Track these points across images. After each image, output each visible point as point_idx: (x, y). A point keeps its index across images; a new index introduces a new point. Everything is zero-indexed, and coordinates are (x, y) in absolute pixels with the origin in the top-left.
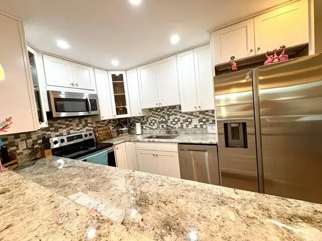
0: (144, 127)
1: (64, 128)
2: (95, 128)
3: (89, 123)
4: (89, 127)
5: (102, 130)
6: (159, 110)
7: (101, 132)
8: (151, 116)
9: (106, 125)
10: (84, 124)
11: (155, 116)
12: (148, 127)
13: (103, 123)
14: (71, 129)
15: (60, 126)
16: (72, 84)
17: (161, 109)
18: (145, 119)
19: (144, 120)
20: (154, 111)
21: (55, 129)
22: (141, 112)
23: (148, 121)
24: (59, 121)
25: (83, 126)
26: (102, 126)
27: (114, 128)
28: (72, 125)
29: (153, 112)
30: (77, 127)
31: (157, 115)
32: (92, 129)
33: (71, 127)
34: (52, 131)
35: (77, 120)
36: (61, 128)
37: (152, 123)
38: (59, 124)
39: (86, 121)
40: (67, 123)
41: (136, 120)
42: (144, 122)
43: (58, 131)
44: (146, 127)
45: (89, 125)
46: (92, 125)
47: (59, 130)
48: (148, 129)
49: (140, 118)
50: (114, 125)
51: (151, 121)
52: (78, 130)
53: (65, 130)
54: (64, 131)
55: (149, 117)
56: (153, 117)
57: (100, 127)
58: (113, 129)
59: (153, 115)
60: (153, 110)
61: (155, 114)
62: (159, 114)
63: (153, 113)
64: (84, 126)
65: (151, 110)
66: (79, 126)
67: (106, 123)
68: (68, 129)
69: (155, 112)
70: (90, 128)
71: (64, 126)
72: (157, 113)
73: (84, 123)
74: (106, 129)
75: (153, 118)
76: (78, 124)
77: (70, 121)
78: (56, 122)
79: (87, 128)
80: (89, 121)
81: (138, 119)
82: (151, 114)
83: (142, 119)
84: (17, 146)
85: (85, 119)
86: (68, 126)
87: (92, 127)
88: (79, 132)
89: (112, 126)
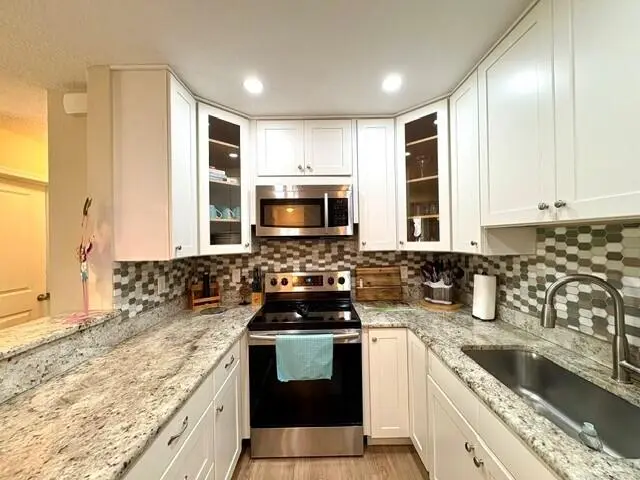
0: (509, 298)
1: (295, 258)
2: (359, 266)
3: (348, 253)
4: (347, 261)
5: (375, 275)
6: (584, 238)
7: (371, 279)
8: (541, 259)
9: (392, 264)
10: (336, 253)
11: (561, 261)
12: (524, 303)
13: (385, 257)
14: (309, 261)
15: (290, 251)
16: (300, 168)
17: (596, 233)
18: (517, 267)
19: (510, 268)
20: (560, 238)
21: (281, 258)
22: (478, 241)
23: (525, 278)
24: (289, 244)
25: (333, 257)
26: (379, 263)
27: (416, 274)
28: (310, 253)
29: (550, 242)
30: (320, 258)
31: (572, 258)
32: (353, 267)
33: (308, 257)
34: (276, 260)
35: (322, 246)
36: (290, 256)
37: (542, 288)
38: (288, 248)
39: (341, 248)
40: (302, 247)
41: (485, 265)
42: (509, 274)
43: (285, 262)
44: (517, 297)
45: (346, 257)
46: (352, 259)
47: (288, 259)
48: (525, 309)
49: (497, 261)
50: (417, 266)
51: (539, 279)
52: (322, 265)
53: (298, 262)
54: (296, 263)
55: (533, 262)
56: (550, 264)
57: (373, 266)
58: (410, 276)
59: (551, 256)
60: (552, 235)
61: (561, 254)
62: (583, 255)
63: (550, 249)
64: (335, 259)
65: (542, 231)
66: (324, 258)
67: (393, 259)
68: (303, 260)
69: (561, 246)
70: (348, 265)
71: (298, 254)
72: (572, 250)
73: (335, 251)
74: (388, 275)
75: (551, 271)
76: (324, 253)
77: (309, 245)
78: (284, 245)
79: (341, 263)
80: (346, 249)
81: (491, 262)
82: (542, 252)
83: (503, 265)
84: (231, 275)
85: (340, 243)
86: (303, 254)
87: (353, 263)
88: (323, 269)
89: (410, 268)
